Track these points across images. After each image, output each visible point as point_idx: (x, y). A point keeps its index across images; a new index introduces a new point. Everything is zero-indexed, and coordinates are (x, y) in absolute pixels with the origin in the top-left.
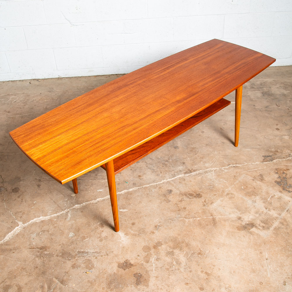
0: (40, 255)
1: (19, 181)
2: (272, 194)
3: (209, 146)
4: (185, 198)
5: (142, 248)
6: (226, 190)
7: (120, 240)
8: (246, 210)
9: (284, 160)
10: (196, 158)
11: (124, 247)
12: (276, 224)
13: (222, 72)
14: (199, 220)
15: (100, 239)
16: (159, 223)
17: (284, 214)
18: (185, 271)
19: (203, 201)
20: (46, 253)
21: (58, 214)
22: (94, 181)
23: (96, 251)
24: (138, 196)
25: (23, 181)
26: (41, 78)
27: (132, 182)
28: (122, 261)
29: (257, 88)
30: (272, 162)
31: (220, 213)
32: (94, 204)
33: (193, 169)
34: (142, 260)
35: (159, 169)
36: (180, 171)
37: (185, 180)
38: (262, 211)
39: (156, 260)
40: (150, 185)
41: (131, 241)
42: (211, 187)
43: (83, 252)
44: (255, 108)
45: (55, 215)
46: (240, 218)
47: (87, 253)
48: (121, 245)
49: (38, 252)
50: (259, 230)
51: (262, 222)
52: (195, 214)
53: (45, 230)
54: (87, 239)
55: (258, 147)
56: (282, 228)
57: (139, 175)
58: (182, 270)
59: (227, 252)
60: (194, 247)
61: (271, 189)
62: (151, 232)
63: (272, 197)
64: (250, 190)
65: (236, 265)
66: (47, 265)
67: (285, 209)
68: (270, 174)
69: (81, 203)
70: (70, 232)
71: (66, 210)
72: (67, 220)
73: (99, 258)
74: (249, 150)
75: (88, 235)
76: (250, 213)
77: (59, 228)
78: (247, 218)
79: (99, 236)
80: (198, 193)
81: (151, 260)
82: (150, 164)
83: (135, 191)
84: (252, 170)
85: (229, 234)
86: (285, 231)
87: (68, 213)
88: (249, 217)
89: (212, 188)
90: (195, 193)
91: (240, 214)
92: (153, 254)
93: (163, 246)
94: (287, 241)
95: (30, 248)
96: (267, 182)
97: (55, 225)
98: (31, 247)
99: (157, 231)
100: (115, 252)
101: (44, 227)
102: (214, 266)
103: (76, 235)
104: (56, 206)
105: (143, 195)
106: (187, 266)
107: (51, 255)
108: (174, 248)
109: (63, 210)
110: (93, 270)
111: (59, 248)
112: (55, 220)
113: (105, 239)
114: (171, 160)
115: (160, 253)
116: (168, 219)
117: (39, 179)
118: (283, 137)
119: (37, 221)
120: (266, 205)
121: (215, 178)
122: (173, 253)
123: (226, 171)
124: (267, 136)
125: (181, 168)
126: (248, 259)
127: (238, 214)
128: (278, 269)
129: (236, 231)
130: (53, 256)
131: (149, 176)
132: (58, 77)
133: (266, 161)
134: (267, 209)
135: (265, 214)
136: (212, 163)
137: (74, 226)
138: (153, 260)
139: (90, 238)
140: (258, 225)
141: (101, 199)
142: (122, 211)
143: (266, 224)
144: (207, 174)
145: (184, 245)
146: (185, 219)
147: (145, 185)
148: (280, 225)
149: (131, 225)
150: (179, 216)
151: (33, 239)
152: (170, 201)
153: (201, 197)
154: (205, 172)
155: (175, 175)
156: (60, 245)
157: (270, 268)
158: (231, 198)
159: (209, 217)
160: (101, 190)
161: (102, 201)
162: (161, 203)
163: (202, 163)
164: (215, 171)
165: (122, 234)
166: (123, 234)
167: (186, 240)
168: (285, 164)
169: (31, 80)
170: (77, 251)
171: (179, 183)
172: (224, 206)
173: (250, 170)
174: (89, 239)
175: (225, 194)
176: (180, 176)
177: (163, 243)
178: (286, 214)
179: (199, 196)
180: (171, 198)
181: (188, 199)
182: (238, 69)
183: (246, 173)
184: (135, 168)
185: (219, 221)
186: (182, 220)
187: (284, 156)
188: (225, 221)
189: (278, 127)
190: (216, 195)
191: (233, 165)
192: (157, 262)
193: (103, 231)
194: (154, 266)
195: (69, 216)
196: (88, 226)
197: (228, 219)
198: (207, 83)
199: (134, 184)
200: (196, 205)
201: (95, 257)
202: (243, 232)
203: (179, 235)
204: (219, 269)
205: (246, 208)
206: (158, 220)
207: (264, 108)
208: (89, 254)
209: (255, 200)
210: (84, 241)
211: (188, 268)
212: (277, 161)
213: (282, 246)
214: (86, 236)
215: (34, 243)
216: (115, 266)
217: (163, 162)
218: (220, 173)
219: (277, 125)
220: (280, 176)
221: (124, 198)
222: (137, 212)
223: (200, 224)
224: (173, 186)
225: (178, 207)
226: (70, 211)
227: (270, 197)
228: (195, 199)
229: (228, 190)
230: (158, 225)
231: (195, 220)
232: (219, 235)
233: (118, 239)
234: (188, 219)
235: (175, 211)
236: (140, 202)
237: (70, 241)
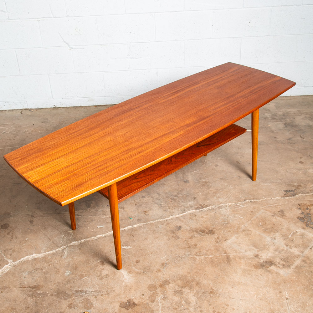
0: (32, 294)
1: (9, 217)
2: (293, 231)
3: (223, 180)
4: (196, 235)
5: (147, 286)
6: (242, 226)
7: (123, 278)
8: (265, 247)
9: (308, 195)
10: (209, 193)
11: (126, 286)
12: (298, 262)
14: (211, 258)
15: (100, 277)
16: (166, 261)
17: (307, 252)
18: (195, 311)
19: (216, 237)
20: (39, 292)
21: (53, 251)
22: (94, 216)
23: (95, 290)
24: (143, 232)
25: (13, 217)
26: (34, 108)
27: (137, 218)
28: (125, 300)
29: (279, 119)
30: (294, 197)
31: (235, 250)
32: (93, 241)
33: (205, 204)
34: (147, 300)
35: (167, 204)
36: (191, 206)
37: (196, 216)
38: (282, 248)
39: (163, 299)
40: (157, 221)
41: (135, 279)
42: (226, 223)
43: (81, 291)
44: (276, 141)
45: (50, 252)
46: (257, 256)
47: (86, 292)
48: (123, 284)
49: (30, 291)
50: (278, 269)
51: (282, 260)
52: (206, 251)
53: (38, 269)
54: (85, 278)
55: (279, 181)
56: (305, 266)
57: (145, 210)
58: (192, 309)
59: (242, 292)
60: (206, 285)
61: (292, 225)
62: (158, 270)
63: (294, 234)
64: (269, 226)
65: (252, 305)
66: (40, 305)
67: (308, 246)
68: (291, 210)
69: (79, 240)
70: (66, 270)
71: (62, 248)
72: (64, 258)
73: (98, 297)
74: (269, 184)
75: (87, 273)
76: (268, 250)
77: (54, 266)
78: (265, 256)
79: (99, 274)
80: (210, 230)
81: (157, 299)
82: (157, 199)
83: (140, 227)
84: (271, 206)
85: (245, 272)
86: (308, 269)
87: (65, 250)
88: (267, 254)
89: (226, 225)
90: (207, 229)
91: (258, 251)
92: (159, 293)
93: (171, 285)
94: (310, 280)
95: (21, 288)
96: (289, 218)
97: (50, 263)
98: (21, 286)
99: (164, 269)
100: (116, 291)
101: (37, 265)
102: (228, 305)
103: (73, 273)
104: (51, 242)
105: (149, 231)
106: (197, 306)
107: (44, 295)
108: (183, 287)
109: (58, 247)
110: (92, 310)
111: (54, 287)
112: (50, 257)
113: (105, 278)
114: (180, 195)
115: (167, 292)
116: (177, 257)
117: (32, 215)
118: (308, 170)
119: (29, 259)
120: (287, 242)
121: (229, 214)
122: (182, 292)
123: (242, 206)
124: (289, 170)
125: (192, 203)
126: (266, 298)
127: (256, 251)
128: (299, 309)
129: (253, 269)
130: (47, 296)
131: (156, 211)
132: (54, 106)
133: (288, 196)
134: (288, 247)
135: (285, 251)
136: (227, 198)
137: (71, 264)
138: (159, 300)
139: (88, 276)
140: (278, 263)
141: (101, 235)
142: (125, 248)
143: (287, 262)
144: (221, 209)
145: (194, 283)
146: (195, 256)
147: (151, 221)
148: (303, 263)
149: (135, 263)
150: (189, 253)
151: (25, 278)
152: (179, 238)
153: (214, 233)
154: (218, 208)
155: (185, 210)
156: (55, 284)
157: (291, 309)
158: (247, 235)
159: (222, 255)
160: (102, 226)
161: (103, 238)
162: (169, 239)
163: (215, 198)
164: (229, 206)
165: (124, 272)
166: (126, 272)
167: (196, 279)
168: (309, 199)
169: (22, 109)
170: (75, 289)
171: (189, 219)
172: (240, 243)
173: (269, 206)
174: (88, 278)
175: (241, 231)
176: (191, 211)
177: (170, 282)
178: (310, 251)
179: (211, 232)
180: (180, 234)
181: (199, 236)
183: (265, 208)
184: (140, 203)
185: (233, 259)
186: (192, 257)
187: (307, 191)
188: (240, 258)
189: (302, 160)
190: (231, 231)
191: (251, 201)
192: (164, 302)
193: (103, 269)
194: (160, 305)
195: (66, 253)
196: (87, 264)
197: (243, 257)
199: (139, 220)
200: (208, 242)
201: (94, 297)
202: (260, 271)
203: (189, 273)
204: (234, 309)
205: (264, 245)
206: (165, 258)
207: (287, 140)
208: (88, 293)
209: (274, 237)
210: (82, 279)
211: (198, 308)
212: (300, 197)
213: (304, 285)
214: (84, 274)
215: (25, 282)
216: (117, 305)
217: (172, 197)
218: (236, 209)
219: (301, 158)
220: (304, 212)
221: (127, 235)
222: (142, 249)
223: (212, 262)
224: (182, 221)
225: (188, 244)
226: (67, 248)
227: (292, 234)
228: (207, 236)
229: (244, 226)
230: (165, 263)
231: (207, 257)
232: (233, 274)
233: (121, 278)
234: (199, 257)
235: (185, 248)
236: (146, 239)
237: (66, 280)
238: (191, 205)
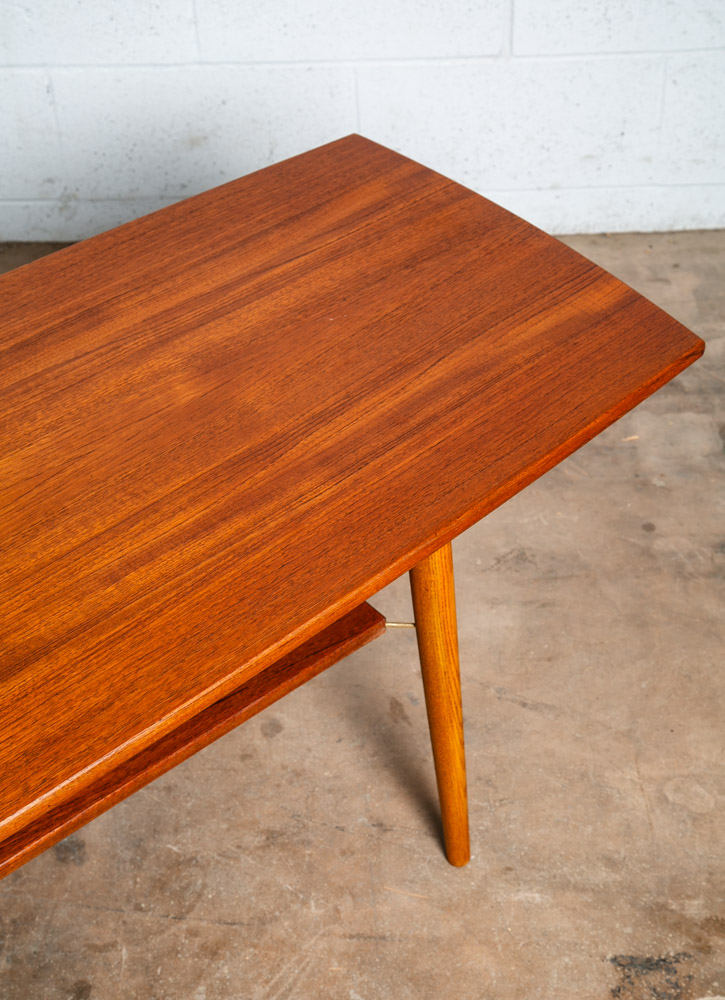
3: (283, 846)
13: (294, 453)
29: (700, 392)
44: (648, 553)
55: (603, 875)
182: (411, 433)
198: (150, 556)
207: (708, 552)
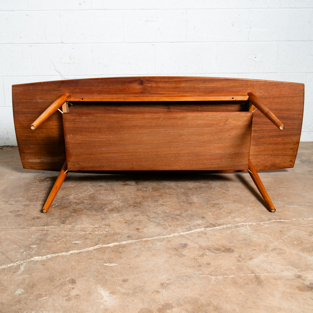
4: (208, 252)
5: (138, 311)
6: (271, 245)
7: (102, 299)
10: (221, 213)
11: (106, 310)
14: (232, 278)
15: (67, 298)
16: (167, 281)
19: (237, 256)
21: (4, 266)
22: (69, 232)
24: (135, 249)
26: (16, 146)
27: (127, 235)
31: (266, 270)
32: (64, 257)
33: (217, 223)
35: (167, 223)
37: (206, 234)
40: (154, 238)
41: (120, 301)
46: (299, 277)
52: (225, 270)
54: (44, 298)
57: (137, 228)
62: (155, 291)
64: (308, 245)
69: (45, 255)
70: (18, 288)
71: (18, 263)
72: (17, 274)
74: (296, 206)
75: (48, 293)
78: (311, 277)
79: (65, 294)
80: (227, 248)
82: (153, 218)
83: (131, 244)
84: (305, 225)
85: (287, 296)
87: (21, 265)
89: (247, 243)
90: (223, 247)
91: (299, 272)
93: (175, 310)
99: (164, 291)
103: (27, 292)
104: (4, 257)
105: (143, 248)
109: (12, 262)
113: (75, 299)
114: (184, 215)
116: (182, 276)
121: (251, 233)
123: (267, 226)
125: (200, 222)
127: (296, 272)
129: (297, 291)
131: (152, 229)
136: (245, 218)
137: (26, 281)
139: (50, 296)
141: (76, 251)
142: (109, 265)
144: (239, 228)
145: (211, 308)
146: (209, 276)
147: (146, 238)
149: (121, 282)
150: (201, 272)
152: (184, 256)
153: (233, 251)
154: (235, 227)
155: (191, 229)
158: (279, 254)
159: (249, 275)
160: (78, 242)
161: (77, 254)
162: (171, 257)
163: (230, 217)
164: (250, 225)
165: (105, 292)
166: (107, 293)
167: (213, 302)
169: (3, 146)
171: (197, 237)
172: (271, 263)
173: (302, 226)
174: (48, 298)
175: (270, 249)
176: (199, 230)
177: (174, 306)
179: (229, 250)
180: (185, 252)
181: (213, 254)
183: (298, 228)
184: (132, 221)
185: (265, 279)
186: (205, 277)
188: (275, 279)
191: (277, 220)
193: (73, 288)
195: (21, 269)
196: (50, 282)
197: (280, 278)
199: (129, 237)
200: (226, 260)
202: (309, 294)
203: (201, 295)
205: (307, 266)
206: (166, 277)
207: (307, 172)
210: (39, 300)
214: (44, 293)
217: (173, 216)
218: (259, 228)
221: (112, 251)
222: (132, 266)
223: (235, 283)
224: (188, 239)
225: (198, 262)
226: (24, 264)
228: (223, 254)
229: (273, 245)
230: (166, 283)
231: (227, 277)
232: (268, 297)
233: (98, 299)
234: (215, 276)
235: (193, 267)
236: (138, 256)
237: (14, 300)
238: (198, 224)
